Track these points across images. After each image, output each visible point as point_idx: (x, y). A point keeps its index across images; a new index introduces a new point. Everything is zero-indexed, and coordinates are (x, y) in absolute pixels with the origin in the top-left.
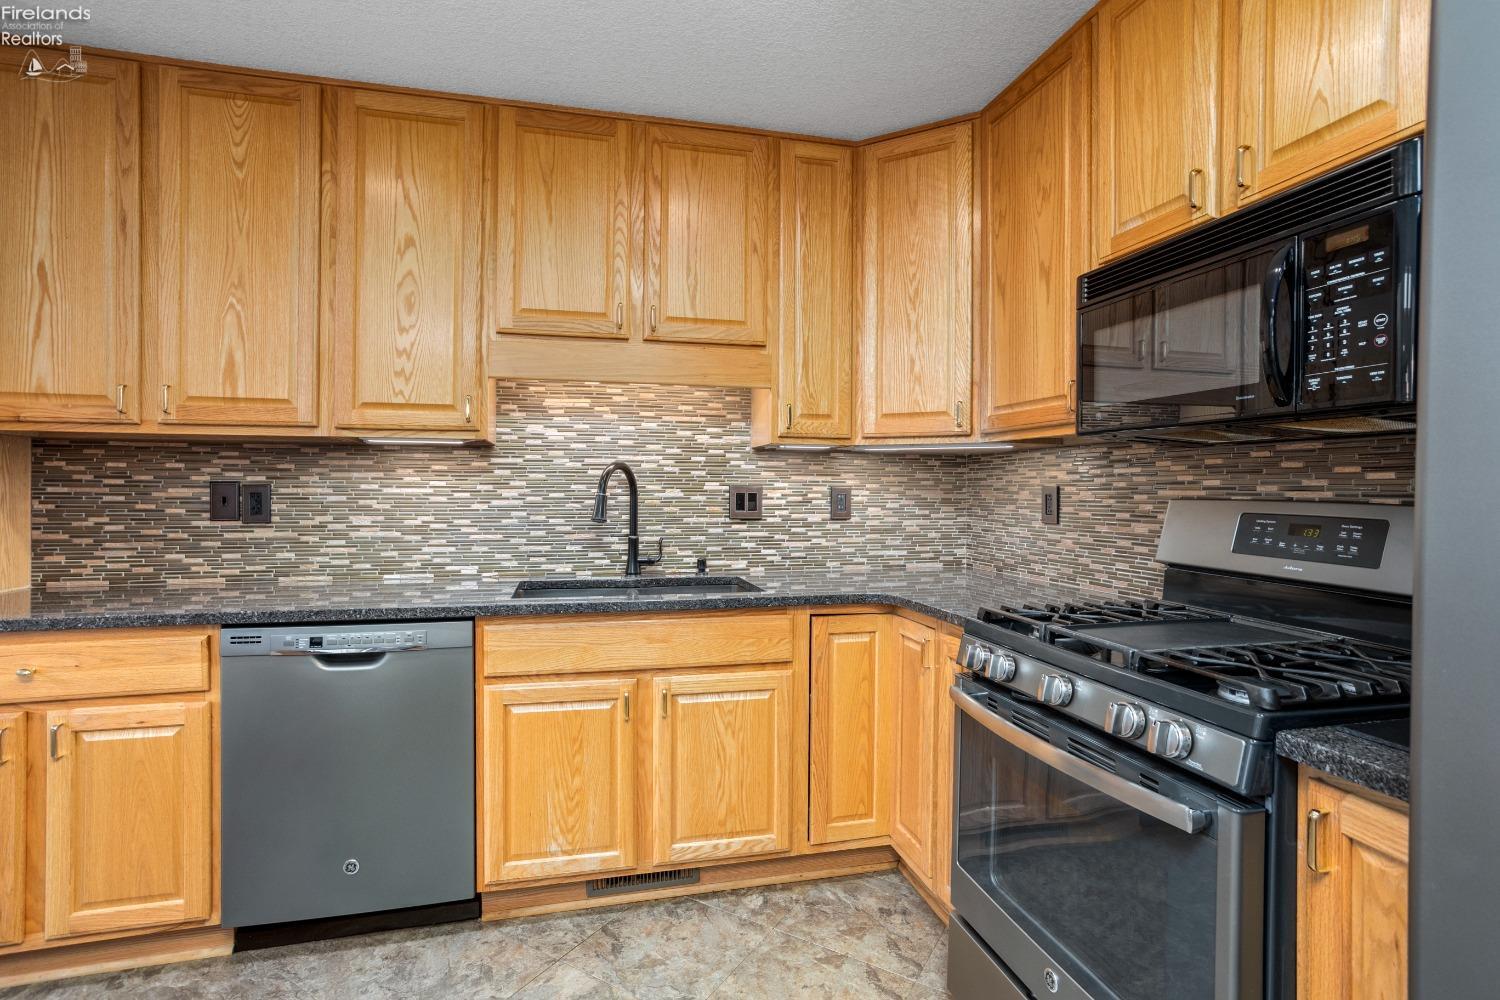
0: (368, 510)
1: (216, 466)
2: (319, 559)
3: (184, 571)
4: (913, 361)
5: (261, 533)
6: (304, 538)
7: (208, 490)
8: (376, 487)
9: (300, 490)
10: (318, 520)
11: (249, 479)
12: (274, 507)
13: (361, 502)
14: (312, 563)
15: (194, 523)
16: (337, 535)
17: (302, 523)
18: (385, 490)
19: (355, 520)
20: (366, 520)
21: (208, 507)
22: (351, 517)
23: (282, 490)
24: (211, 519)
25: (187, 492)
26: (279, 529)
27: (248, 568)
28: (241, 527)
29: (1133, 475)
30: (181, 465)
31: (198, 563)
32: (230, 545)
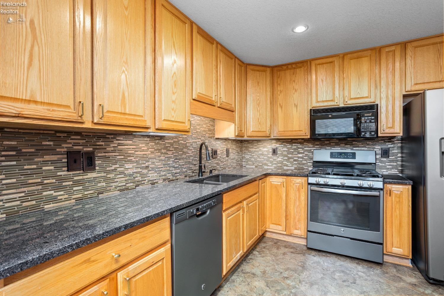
0: (130, 161)
1: (70, 143)
2: (115, 184)
3: (54, 199)
4: (258, 119)
5: (91, 175)
6: (109, 176)
7: (66, 156)
8: (133, 152)
9: (106, 154)
10: (114, 167)
11: (85, 149)
12: (97, 162)
13: (129, 158)
14: (112, 186)
15: (59, 174)
16: (121, 173)
17: (108, 169)
18: (137, 153)
19: (127, 166)
20: (130, 166)
21: (66, 164)
22: (125, 165)
23: (99, 155)
24: (68, 171)
25: (55, 158)
26: (99, 172)
27: (86, 193)
28: (82, 173)
29: (298, 145)
30: (52, 143)
31: (60, 194)
32: (77, 183)
